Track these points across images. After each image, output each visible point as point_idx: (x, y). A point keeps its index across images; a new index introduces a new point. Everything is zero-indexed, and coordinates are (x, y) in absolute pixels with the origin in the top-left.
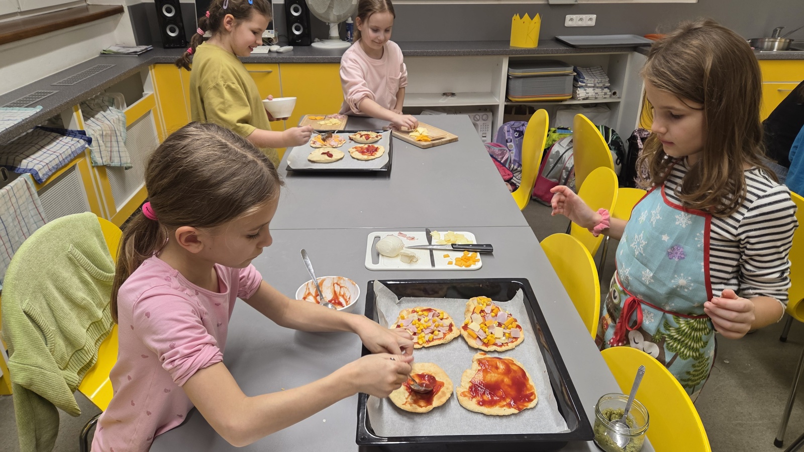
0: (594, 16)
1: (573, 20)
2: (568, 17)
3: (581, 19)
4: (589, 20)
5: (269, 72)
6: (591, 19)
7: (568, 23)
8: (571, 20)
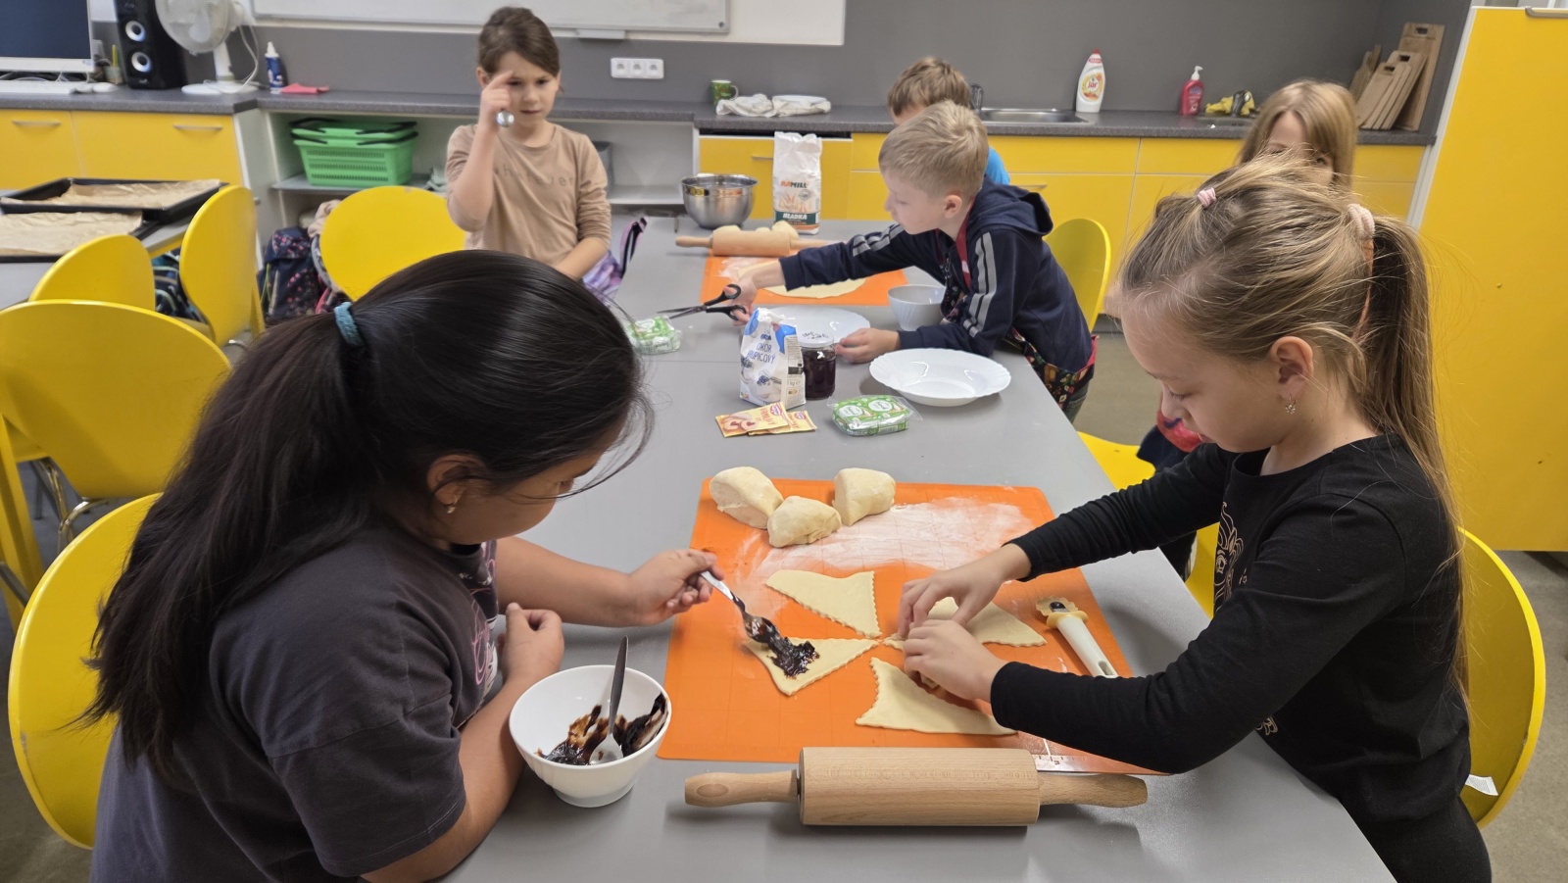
0: (659, 63)
1: (623, 67)
2: (615, 61)
3: (637, 67)
4: (651, 68)
5: (57, 125)
6: (653, 67)
7: (616, 72)
8: (621, 66)
